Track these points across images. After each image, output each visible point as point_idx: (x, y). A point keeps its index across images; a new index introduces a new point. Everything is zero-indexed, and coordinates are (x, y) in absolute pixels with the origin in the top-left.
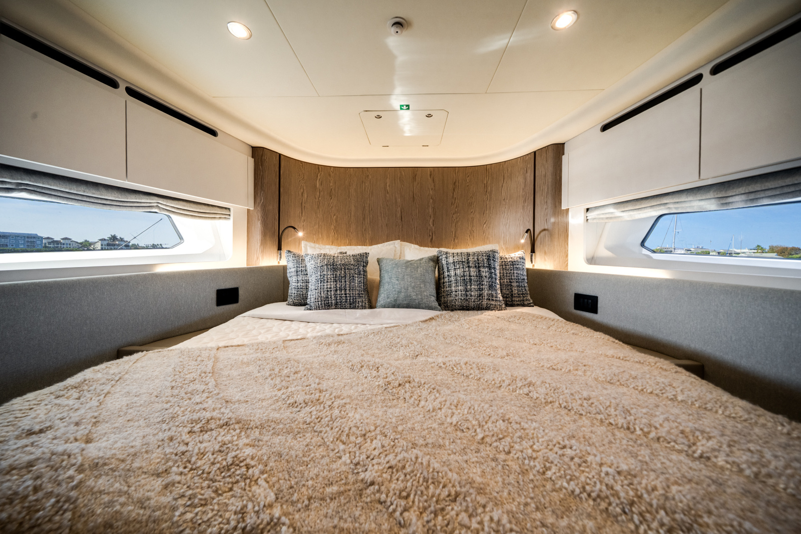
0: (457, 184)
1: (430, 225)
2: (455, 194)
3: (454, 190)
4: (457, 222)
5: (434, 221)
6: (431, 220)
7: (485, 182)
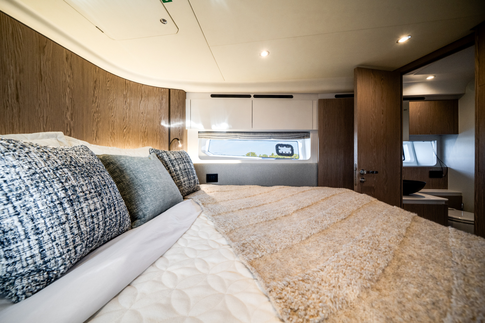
0: (97, 83)
1: (67, 118)
2: (95, 92)
3: (95, 88)
4: (98, 122)
5: (72, 114)
6: (69, 114)
7: (125, 93)
